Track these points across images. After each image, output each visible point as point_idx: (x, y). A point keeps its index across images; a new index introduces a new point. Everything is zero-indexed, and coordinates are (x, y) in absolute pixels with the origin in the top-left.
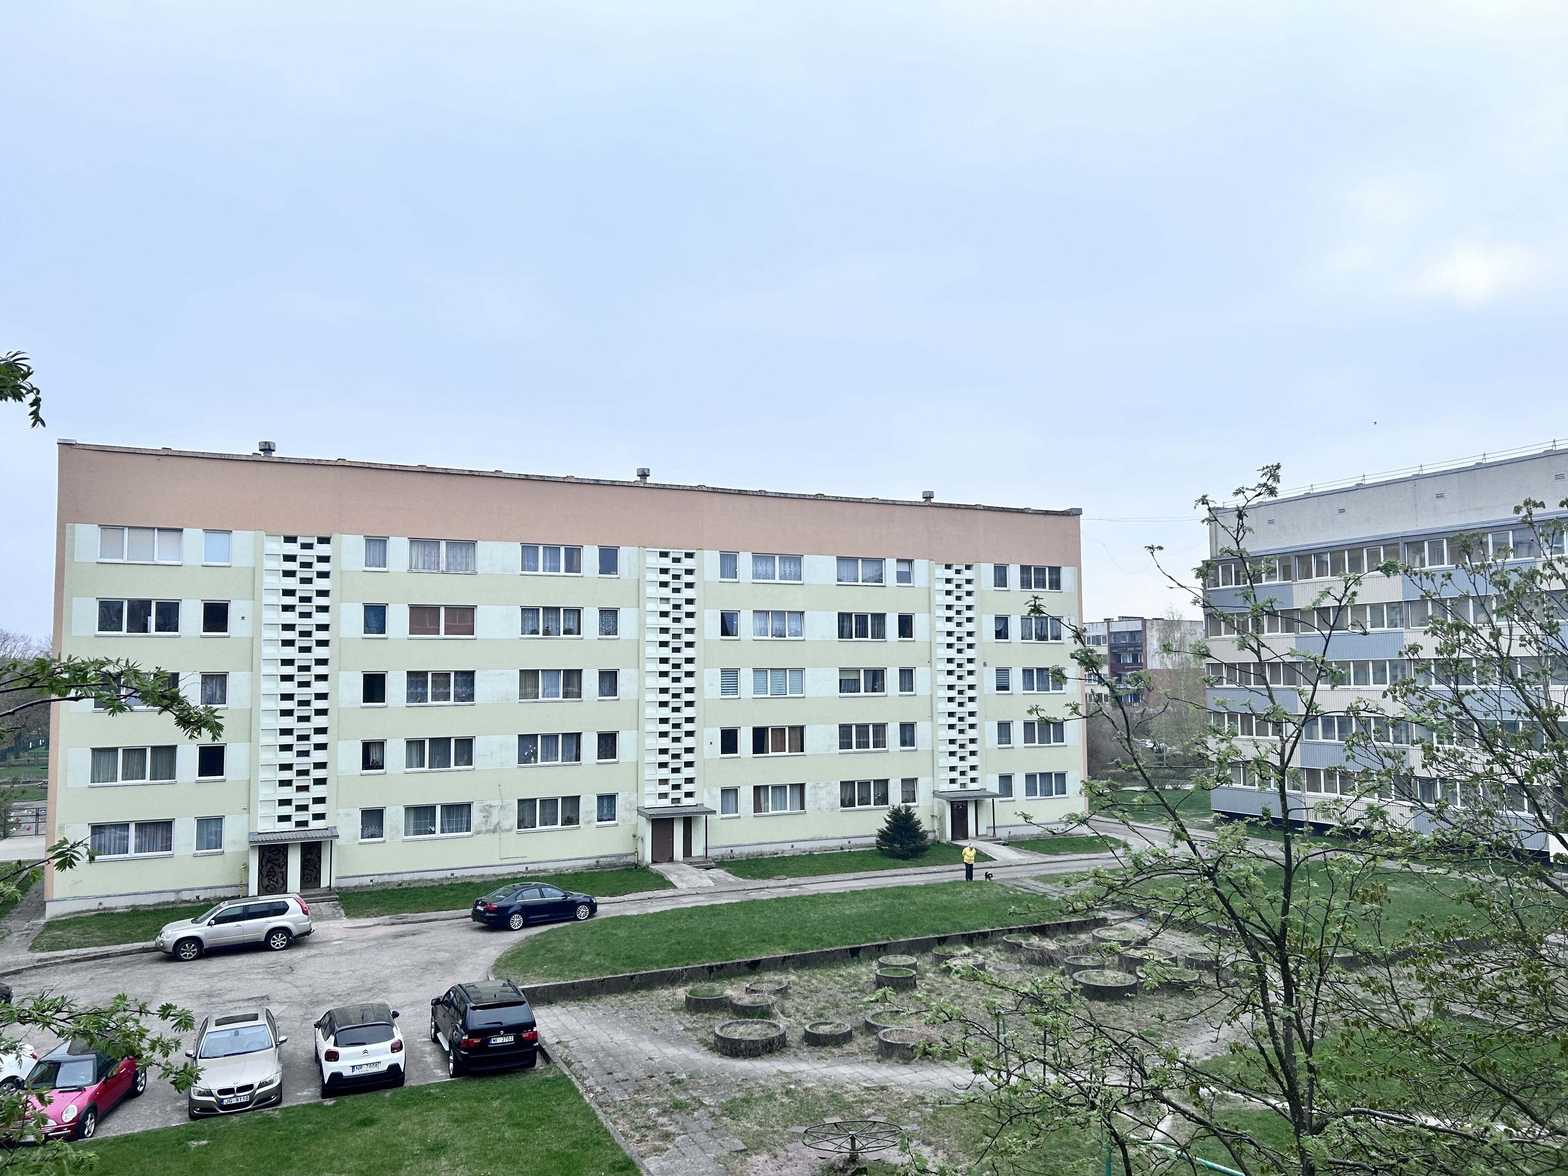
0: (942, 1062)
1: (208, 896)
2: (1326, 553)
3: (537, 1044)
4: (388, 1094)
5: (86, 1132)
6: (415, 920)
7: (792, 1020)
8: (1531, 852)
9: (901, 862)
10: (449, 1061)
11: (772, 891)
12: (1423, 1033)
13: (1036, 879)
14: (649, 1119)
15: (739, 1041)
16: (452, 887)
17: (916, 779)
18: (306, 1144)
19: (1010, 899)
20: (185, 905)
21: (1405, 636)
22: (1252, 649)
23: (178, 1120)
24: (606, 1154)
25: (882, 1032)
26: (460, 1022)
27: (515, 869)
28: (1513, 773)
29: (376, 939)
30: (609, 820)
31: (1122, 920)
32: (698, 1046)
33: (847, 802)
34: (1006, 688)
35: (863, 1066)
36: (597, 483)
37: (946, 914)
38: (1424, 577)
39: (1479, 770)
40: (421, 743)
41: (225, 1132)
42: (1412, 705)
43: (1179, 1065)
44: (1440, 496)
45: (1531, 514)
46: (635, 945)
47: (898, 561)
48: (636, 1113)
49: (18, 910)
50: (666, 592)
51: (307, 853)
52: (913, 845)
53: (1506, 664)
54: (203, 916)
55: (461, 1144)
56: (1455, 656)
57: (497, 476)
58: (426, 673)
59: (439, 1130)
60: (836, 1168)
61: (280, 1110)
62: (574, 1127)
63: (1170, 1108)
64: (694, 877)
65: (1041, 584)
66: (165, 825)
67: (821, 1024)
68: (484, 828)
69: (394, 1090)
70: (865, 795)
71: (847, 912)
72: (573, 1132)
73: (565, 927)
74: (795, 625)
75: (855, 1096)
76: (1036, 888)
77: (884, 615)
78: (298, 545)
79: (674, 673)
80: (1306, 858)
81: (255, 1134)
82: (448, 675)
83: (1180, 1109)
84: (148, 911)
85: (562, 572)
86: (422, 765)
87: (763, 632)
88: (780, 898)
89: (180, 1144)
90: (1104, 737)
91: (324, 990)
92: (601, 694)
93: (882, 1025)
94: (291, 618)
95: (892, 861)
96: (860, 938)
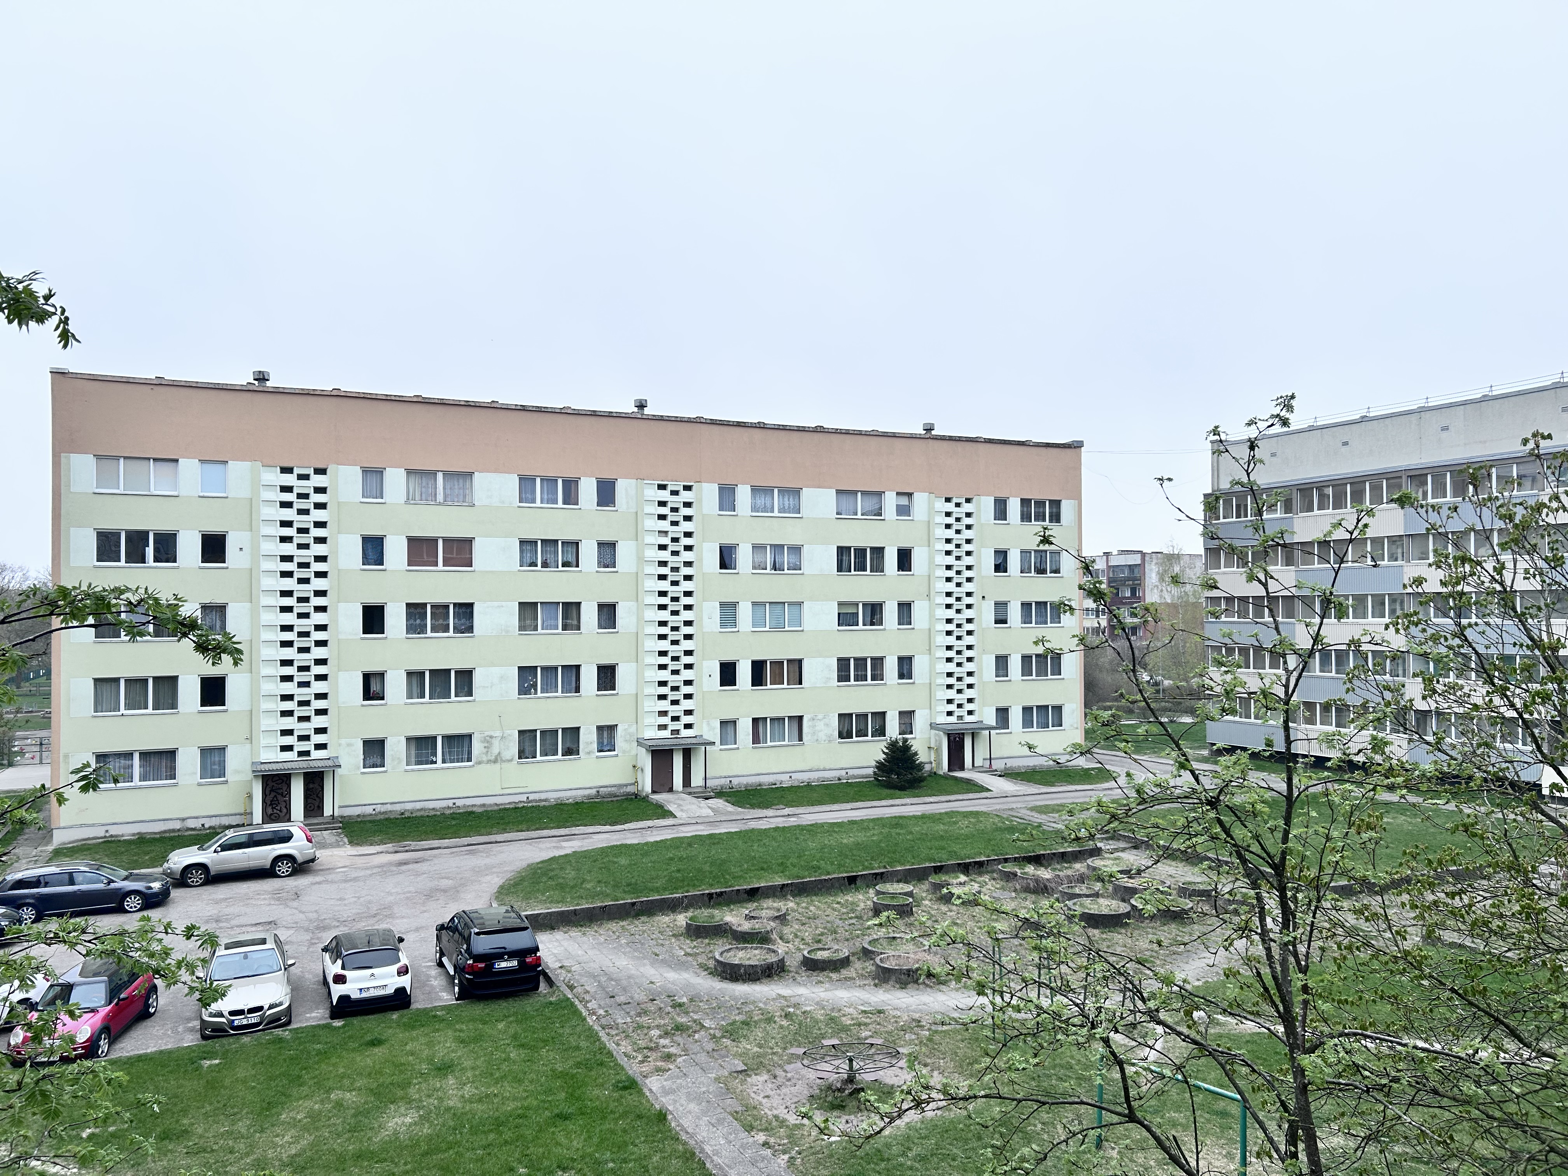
0: (937, 987)
1: (213, 824)
2: (1329, 486)
3: (540, 968)
4: (395, 1016)
5: (100, 1052)
6: (417, 848)
7: (790, 945)
8: (1527, 783)
9: (898, 792)
10: (454, 985)
11: (771, 820)
12: (1414, 957)
13: (1032, 809)
14: (651, 1041)
15: (739, 966)
16: (454, 816)
17: (914, 711)
18: (317, 1063)
19: (1005, 829)
20: (190, 833)
21: (1405, 569)
22: (1260, 581)
23: (190, 1040)
24: (609, 1074)
25: (879, 958)
26: (465, 946)
27: (516, 799)
28: (1512, 705)
29: (379, 867)
30: (609, 751)
31: (1116, 850)
32: (698, 971)
33: (845, 734)
34: (1004, 622)
35: (861, 990)
36: (594, 414)
37: (943, 843)
38: (1430, 510)
39: (1479, 702)
40: (421, 674)
41: (237, 1051)
42: (1413, 637)
43: (1175, 988)
44: (1445, 429)
45: (1538, 447)
46: (636, 874)
47: (898, 494)
48: (638, 1035)
49: (25, 837)
50: (665, 525)
51: (309, 783)
52: (910, 776)
53: (1507, 597)
54: (210, 843)
55: (467, 1063)
56: (1459, 588)
57: (493, 407)
58: (425, 605)
59: (446, 1051)
60: (834, 1088)
61: (290, 1030)
62: (578, 1048)
63: (1167, 1030)
64: (694, 807)
65: (1041, 518)
66: (169, 755)
67: (819, 949)
68: (485, 759)
69: (401, 1012)
70: (862, 727)
71: (845, 841)
72: (577, 1053)
73: (566, 855)
74: (793, 559)
75: (853, 1019)
76: (1031, 818)
77: (883, 548)
78: (295, 476)
79: (673, 606)
80: (1307, 788)
81: (266, 1053)
82: (447, 607)
83: (1175, 1030)
84: (155, 839)
85: (560, 504)
86: (422, 696)
87: (762, 565)
88: (778, 828)
89: (193, 1063)
90: (1101, 671)
91: (330, 915)
92: (600, 627)
93: (879, 951)
94: (289, 549)
95: (889, 791)
96: (858, 867)
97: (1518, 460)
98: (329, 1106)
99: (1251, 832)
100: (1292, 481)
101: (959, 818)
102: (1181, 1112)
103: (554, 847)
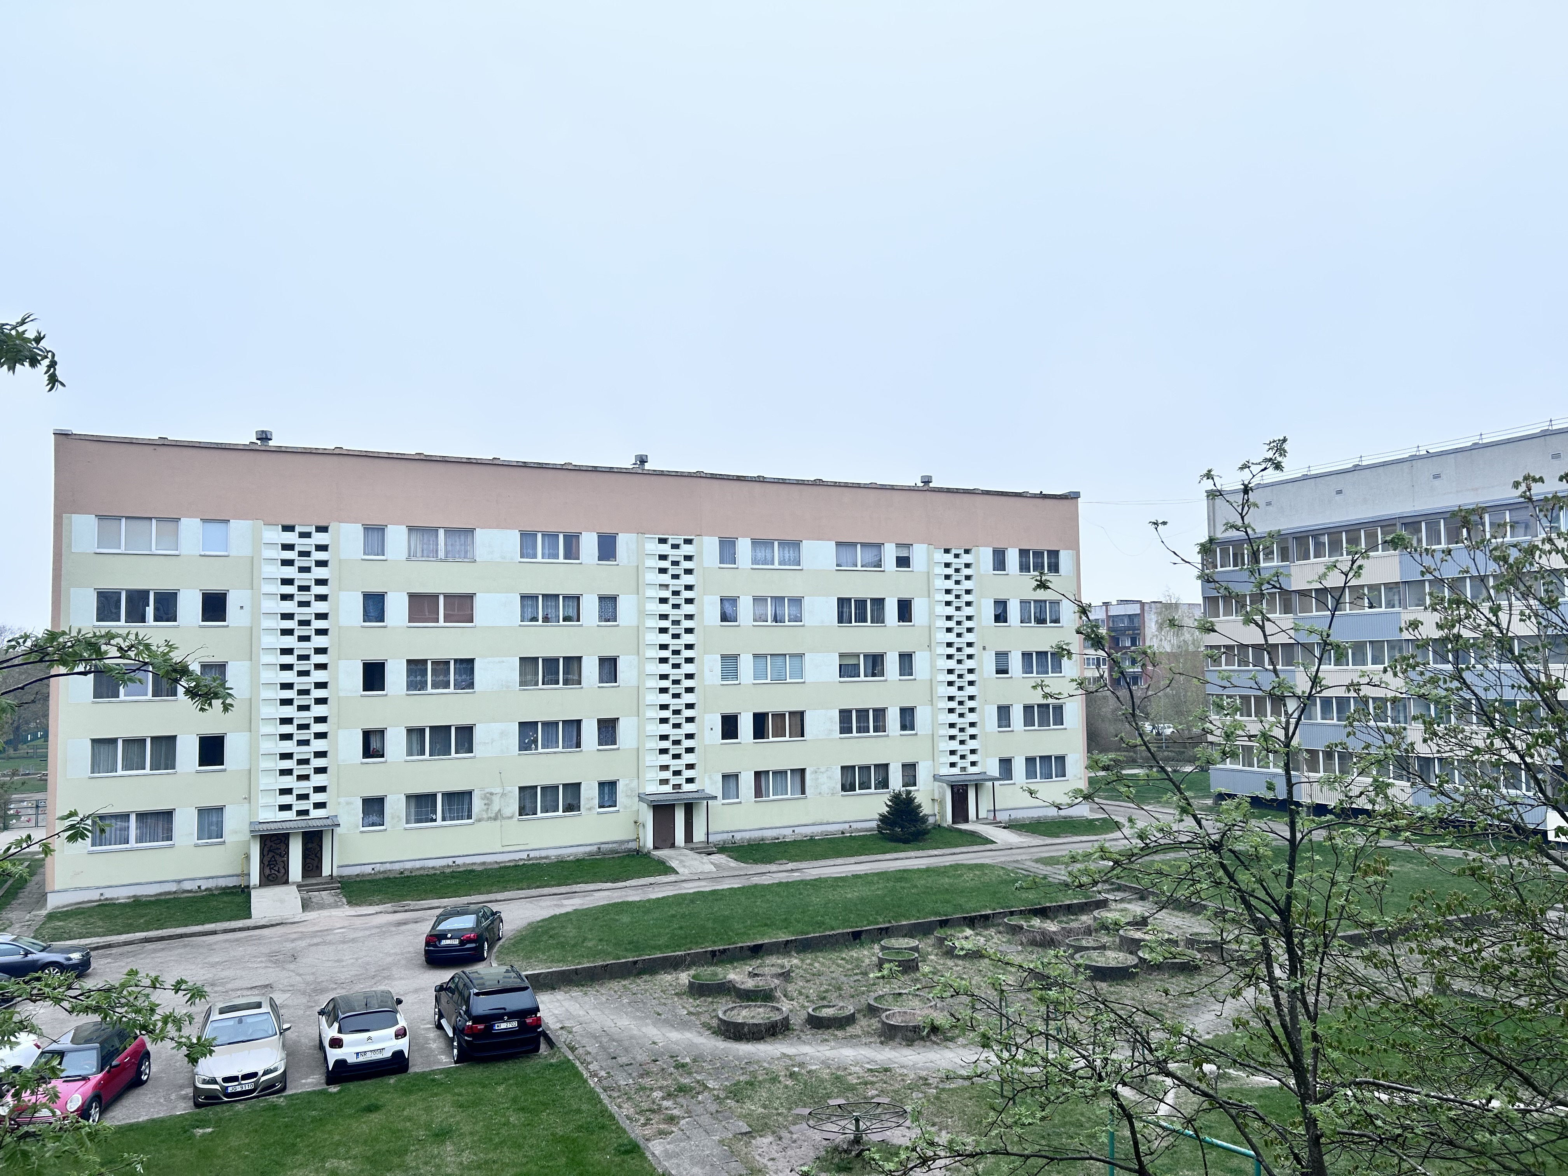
0: (944, 1043)
1: (209, 886)
2: (1324, 534)
3: (541, 1029)
4: (392, 1080)
5: (91, 1121)
6: (417, 907)
7: (795, 1003)
8: (1532, 827)
9: (902, 845)
10: (453, 1047)
11: (774, 875)
12: (1426, 1006)
13: (1037, 861)
14: (654, 1102)
15: (743, 1025)
16: (454, 875)
17: (916, 763)
18: (312, 1131)
19: (1010, 881)
20: (187, 895)
21: (1402, 615)
22: (1257, 624)
23: (183, 1108)
24: (611, 1138)
25: (884, 1015)
26: (464, 1008)
27: (517, 856)
28: (1513, 748)
29: (379, 927)
30: (610, 806)
31: (1122, 901)
32: (701, 1030)
33: (847, 787)
34: (1006, 672)
35: (867, 1048)
36: (595, 470)
37: (948, 897)
38: (1424, 554)
39: (1481, 744)
40: (422, 731)
41: (230, 1119)
42: (1412, 680)
43: (1184, 1039)
44: (1437, 477)
45: (1529, 489)
46: (637, 931)
47: (897, 545)
48: (641, 1097)
49: (19, 902)
50: (666, 578)
51: (308, 842)
52: (914, 829)
53: (1505, 644)
55: (466, 1129)
56: (1455, 631)
57: (496, 463)
58: (426, 661)
59: (444, 1116)
60: (840, 1149)
61: (285, 1097)
62: (579, 1111)
63: (1176, 1082)
64: (696, 863)
65: (1039, 568)
66: (166, 816)
67: (824, 1007)
68: (485, 816)
69: (399, 1076)
70: (865, 779)
71: (849, 896)
72: (578, 1117)
73: (567, 913)
74: (794, 611)
75: (859, 1078)
76: (1036, 870)
77: (883, 599)
78: (296, 534)
79: (674, 659)
80: (1310, 832)
81: (261, 1121)
82: (447, 663)
83: (1185, 1082)
84: (150, 901)
85: (561, 559)
86: (422, 753)
87: (763, 617)
88: (782, 883)
89: (185, 1132)
90: (1103, 721)
91: (327, 978)
92: (601, 681)
93: (885, 1007)
94: (289, 607)
95: (893, 844)
96: (862, 922)
97: (1511, 507)
99: (1254, 877)
100: (1288, 529)
101: (964, 871)
102: (1194, 1170)
103: (555, 905)
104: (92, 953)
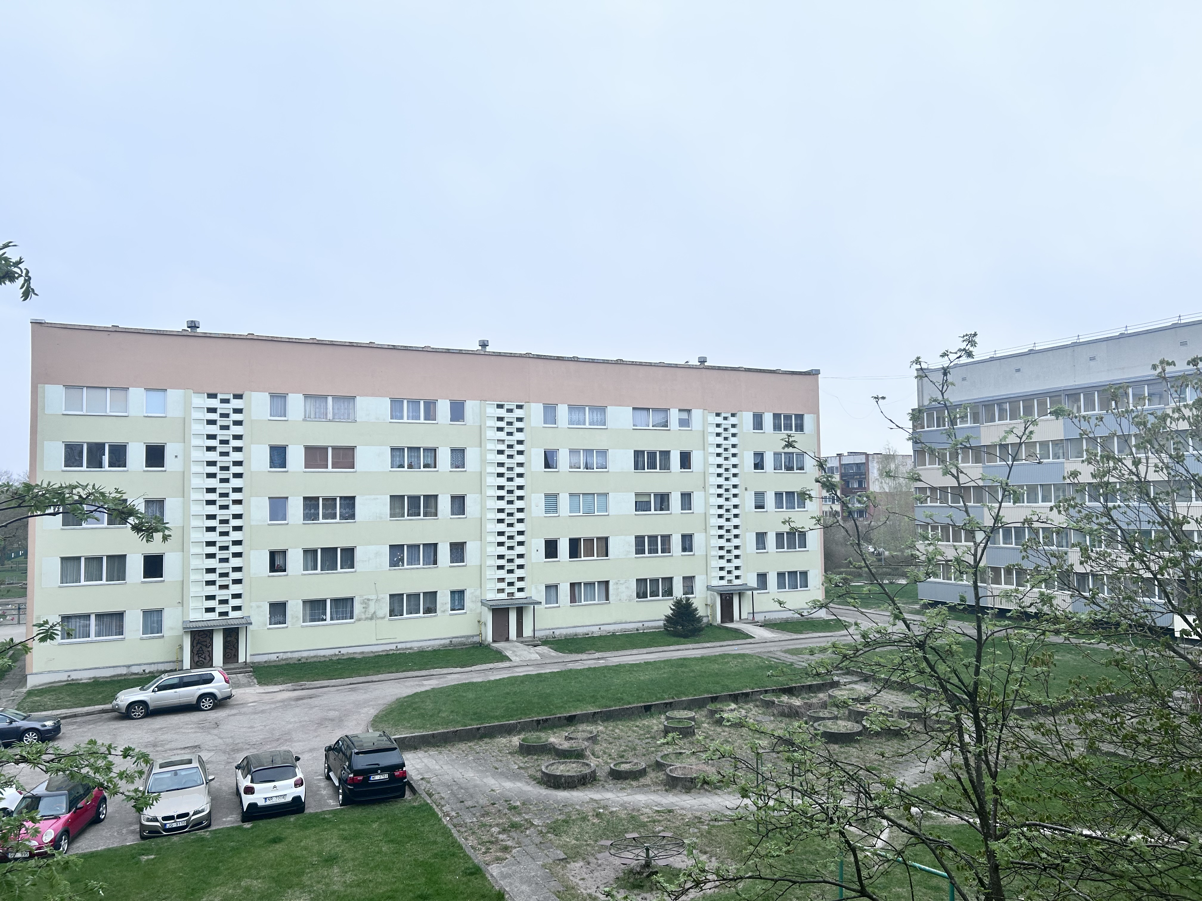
0: (714, 791)
1: (152, 670)
2: (1006, 403)
3: (406, 780)
4: (292, 819)
5: (61, 850)
6: (311, 686)
7: (600, 760)
8: (1161, 628)
9: (682, 640)
10: (339, 794)
11: (585, 662)
12: (1080, 765)
13: (786, 652)
14: (492, 836)
15: (560, 777)
16: (339, 661)
17: (694, 577)
18: (231, 857)
19: (765, 667)
20: (134, 677)
21: (1065, 465)
22: (953, 475)
23: (132, 840)
24: (460, 863)
25: (669, 769)
26: (347, 764)
27: (388, 647)
28: (1148, 568)
29: (281, 702)
30: (459, 609)
31: (850, 683)
32: (529, 781)
33: (641, 595)
34: (762, 507)
35: (655, 795)
36: (448, 351)
37: (717, 679)
38: (1082, 420)
39: (1124, 566)
40: (315, 551)
41: (168, 849)
42: (1072, 517)
43: (896, 790)
44: (1092, 359)
45: (1164, 371)
46: (480, 705)
47: (680, 410)
48: (482, 832)
49: (6, 681)
50: (502, 435)
51: (228, 636)
52: (692, 627)
53: (1142, 486)
54: (149, 684)
55: (349, 856)
56: (1106, 479)
57: (371, 346)
58: (318, 498)
59: (332, 846)
60: (634, 871)
61: (210, 831)
62: (435, 842)
63: (890, 823)
64: (526, 653)
65: (789, 428)
66: (118, 616)
67: (623, 763)
68: (363, 617)
69: (297, 816)
70: (655, 589)
71: (642, 678)
72: (434, 847)
73: (426, 691)
74: (601, 460)
75: (649, 817)
76: (785, 659)
77: (669, 452)
78: (218, 400)
79: (509, 497)
80: (993, 633)
81: (191, 850)
82: (334, 499)
83: (896, 823)
84: (106, 682)
85: (422, 420)
86: (315, 568)
87: (577, 465)
88: (591, 668)
89: (133, 858)
90: (837, 544)
91: (242, 740)
92: (453, 514)
93: (669, 763)
94: (213, 456)
95: (676, 639)
96: (652, 698)
97: (1149, 382)
98: (239, 891)
99: (950, 667)
100: (979, 399)
101: (730, 659)
102: (904, 888)
103: (417, 685)
104: (62, 721)
